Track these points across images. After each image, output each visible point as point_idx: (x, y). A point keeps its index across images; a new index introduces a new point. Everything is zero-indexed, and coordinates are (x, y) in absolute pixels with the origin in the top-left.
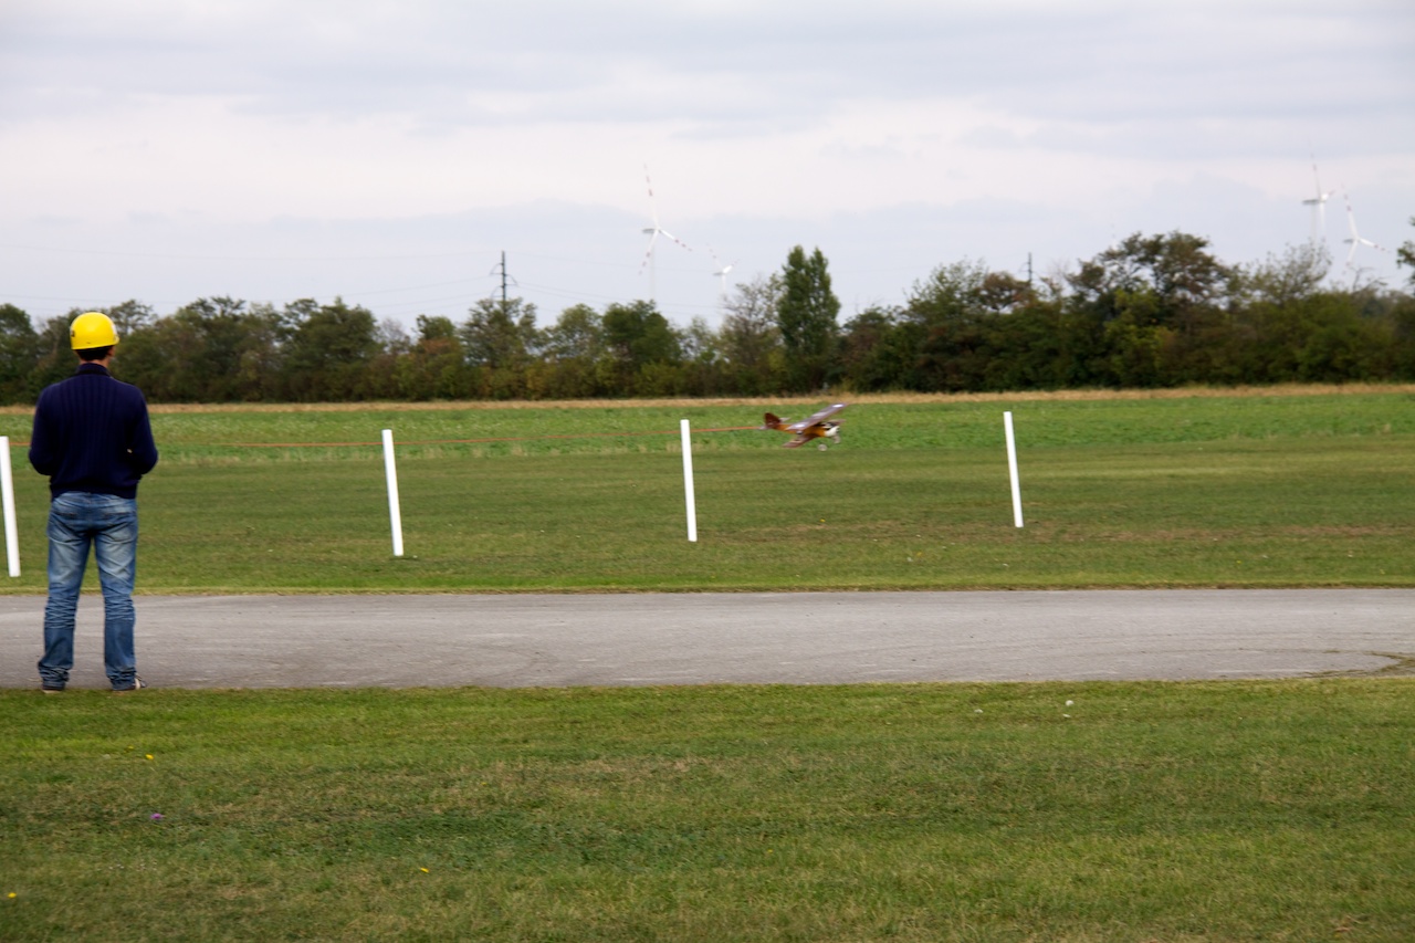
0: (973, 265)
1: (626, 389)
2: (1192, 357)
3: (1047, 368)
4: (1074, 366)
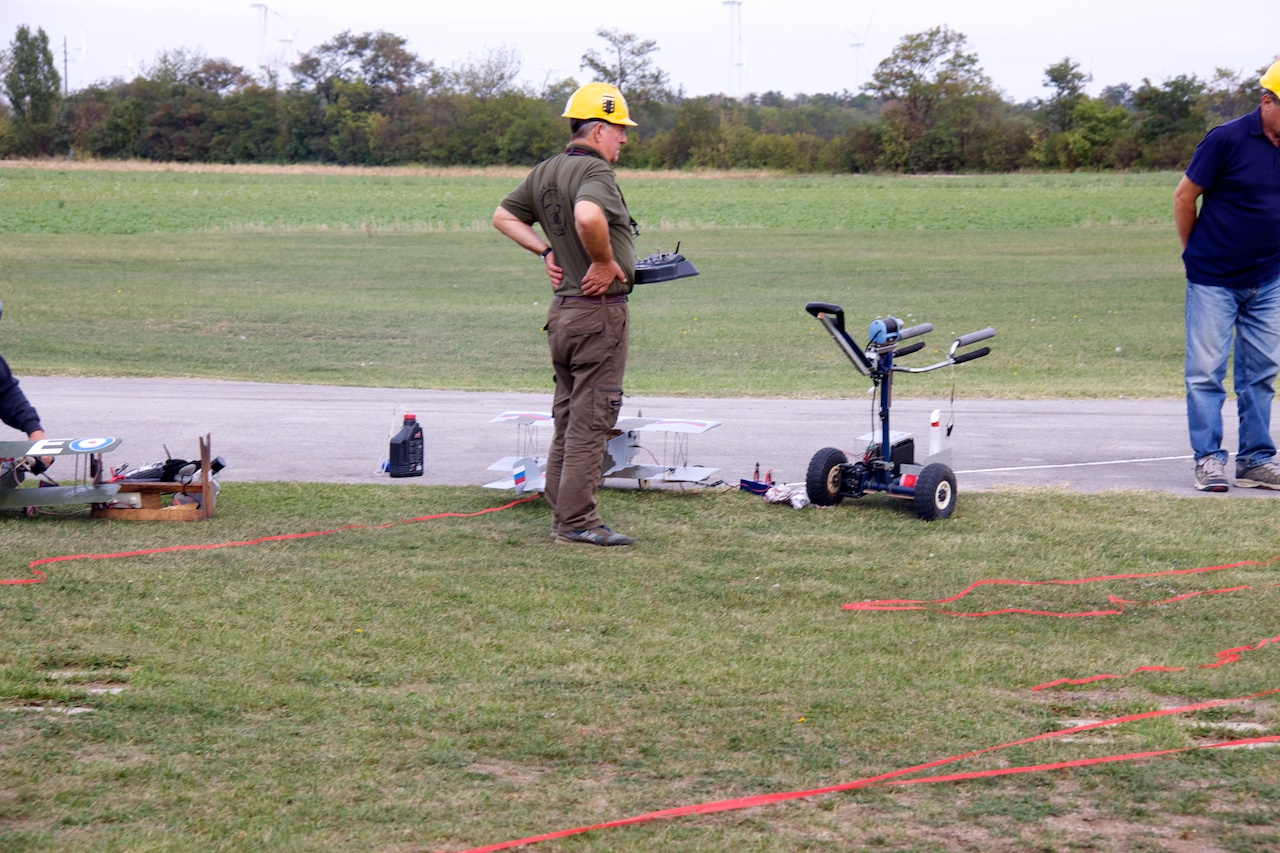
0: (194, 51)
2: (403, 140)
3: (268, 143)
4: (295, 143)
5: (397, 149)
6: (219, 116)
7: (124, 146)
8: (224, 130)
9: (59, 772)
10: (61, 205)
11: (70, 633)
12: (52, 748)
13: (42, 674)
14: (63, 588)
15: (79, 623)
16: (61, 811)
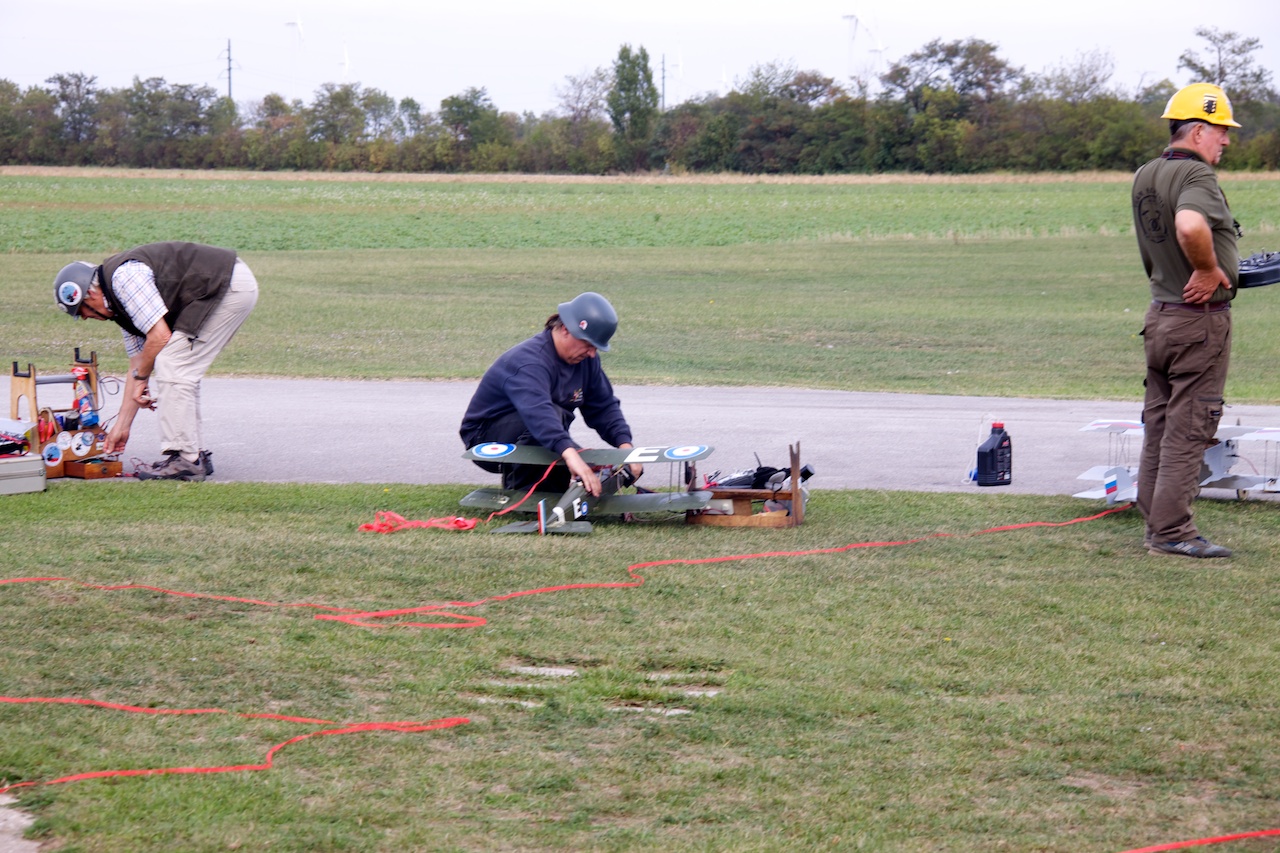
1: (463, 164)
2: (991, 147)
3: (856, 154)
4: (882, 153)
5: (985, 156)
6: (809, 127)
7: (717, 160)
8: (813, 142)
9: (660, 771)
10: (657, 218)
11: (667, 636)
12: (652, 748)
13: (641, 675)
14: (660, 592)
15: (676, 626)
16: (662, 809)
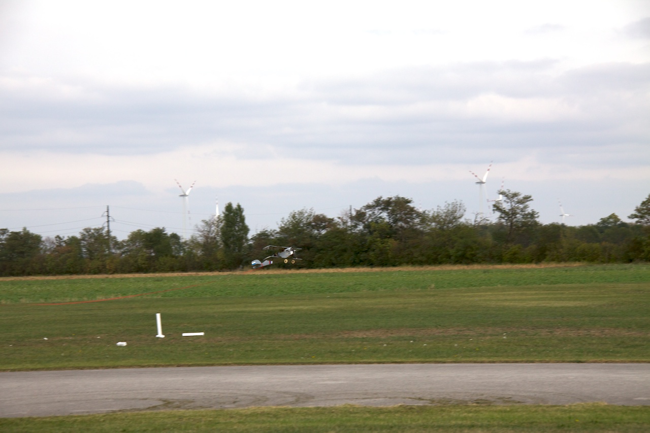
0: (308, 211)
1: (152, 268)
2: (405, 253)
3: (341, 257)
4: (354, 256)
5: (402, 257)
6: (319, 244)
8: (322, 252)
